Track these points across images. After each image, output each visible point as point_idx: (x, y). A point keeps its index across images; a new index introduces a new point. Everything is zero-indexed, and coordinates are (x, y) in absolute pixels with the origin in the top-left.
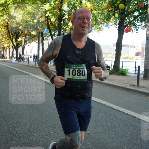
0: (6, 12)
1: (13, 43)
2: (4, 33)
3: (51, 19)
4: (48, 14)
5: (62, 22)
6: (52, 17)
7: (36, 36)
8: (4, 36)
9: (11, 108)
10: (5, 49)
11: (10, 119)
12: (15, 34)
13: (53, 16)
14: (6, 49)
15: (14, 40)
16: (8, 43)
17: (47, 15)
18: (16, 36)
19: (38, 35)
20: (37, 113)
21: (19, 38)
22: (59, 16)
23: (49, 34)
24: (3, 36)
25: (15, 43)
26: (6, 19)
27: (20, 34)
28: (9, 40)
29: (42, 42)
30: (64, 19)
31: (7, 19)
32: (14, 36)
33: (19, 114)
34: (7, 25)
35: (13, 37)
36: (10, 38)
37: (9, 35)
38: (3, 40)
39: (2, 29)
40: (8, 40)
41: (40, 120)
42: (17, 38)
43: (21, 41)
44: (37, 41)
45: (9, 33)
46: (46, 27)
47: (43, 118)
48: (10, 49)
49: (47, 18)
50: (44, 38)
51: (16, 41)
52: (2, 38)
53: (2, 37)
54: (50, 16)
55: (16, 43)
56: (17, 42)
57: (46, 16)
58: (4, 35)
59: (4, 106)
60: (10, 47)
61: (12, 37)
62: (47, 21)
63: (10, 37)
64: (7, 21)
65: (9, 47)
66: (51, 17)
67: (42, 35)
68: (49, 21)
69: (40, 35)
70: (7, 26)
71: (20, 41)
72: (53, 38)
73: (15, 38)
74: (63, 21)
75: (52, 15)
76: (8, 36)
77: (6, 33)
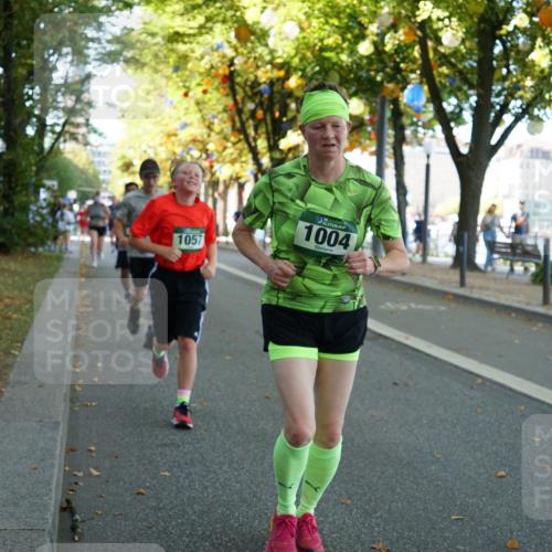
0: (221, 8)
1: (256, 159)
2: (215, 113)
3: (440, 34)
4: (426, 10)
5: (498, 49)
6: (447, 22)
7: (371, 121)
8: (217, 128)
9: (224, 468)
10: (221, 188)
11: (217, 523)
12: (269, 118)
13: (449, 18)
14: (227, 187)
15: (262, 144)
16: (233, 162)
17: (422, 15)
18: (270, 128)
19: (376, 119)
20: (349, 502)
21: (284, 136)
22: (482, 19)
23: (431, 107)
24: (210, 128)
25: (265, 161)
26: (226, 45)
27: (290, 115)
28: (239, 145)
29: (394, 148)
30: (509, 34)
31: (229, 42)
32: (260, 121)
33: (260, 499)
34: (227, 72)
35: (256, 129)
36: (242, 137)
37: (237, 119)
38: (211, 147)
39: (205, 92)
40: (234, 144)
41: (359, 537)
42: (277, 132)
43: (295, 148)
44: (373, 149)
45: (240, 112)
46: (413, 76)
47: (378, 525)
48: (241, 187)
49: (419, 33)
50: (408, 132)
51: (273, 147)
52: (209, 136)
53: (205, 131)
54: (439, 19)
55: (272, 159)
56: (277, 155)
57: (419, 19)
58: (216, 121)
59: (191, 461)
60: (242, 180)
61: (251, 132)
62: (417, 48)
63: (242, 130)
64: (230, 53)
65: (238, 178)
66: (440, 24)
67: (398, 114)
68: (430, 44)
69: (388, 114)
70: (230, 79)
71: (290, 150)
72: (452, 129)
73: (267, 132)
74: (504, 43)
75: (447, 14)
76: (234, 127)
77: (225, 110)
